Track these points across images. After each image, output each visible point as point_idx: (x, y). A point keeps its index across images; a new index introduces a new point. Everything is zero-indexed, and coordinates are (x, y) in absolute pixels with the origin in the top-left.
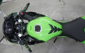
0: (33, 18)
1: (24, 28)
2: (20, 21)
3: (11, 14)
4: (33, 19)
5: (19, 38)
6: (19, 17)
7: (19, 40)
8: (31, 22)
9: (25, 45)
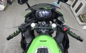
0: (60, 43)
1: (44, 32)
2: (54, 26)
3: (61, 14)
4: (58, 44)
5: (29, 24)
6: (59, 25)
7: (26, 23)
8: (54, 41)
9: (18, 31)
